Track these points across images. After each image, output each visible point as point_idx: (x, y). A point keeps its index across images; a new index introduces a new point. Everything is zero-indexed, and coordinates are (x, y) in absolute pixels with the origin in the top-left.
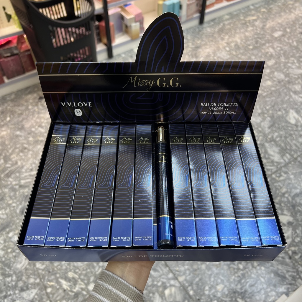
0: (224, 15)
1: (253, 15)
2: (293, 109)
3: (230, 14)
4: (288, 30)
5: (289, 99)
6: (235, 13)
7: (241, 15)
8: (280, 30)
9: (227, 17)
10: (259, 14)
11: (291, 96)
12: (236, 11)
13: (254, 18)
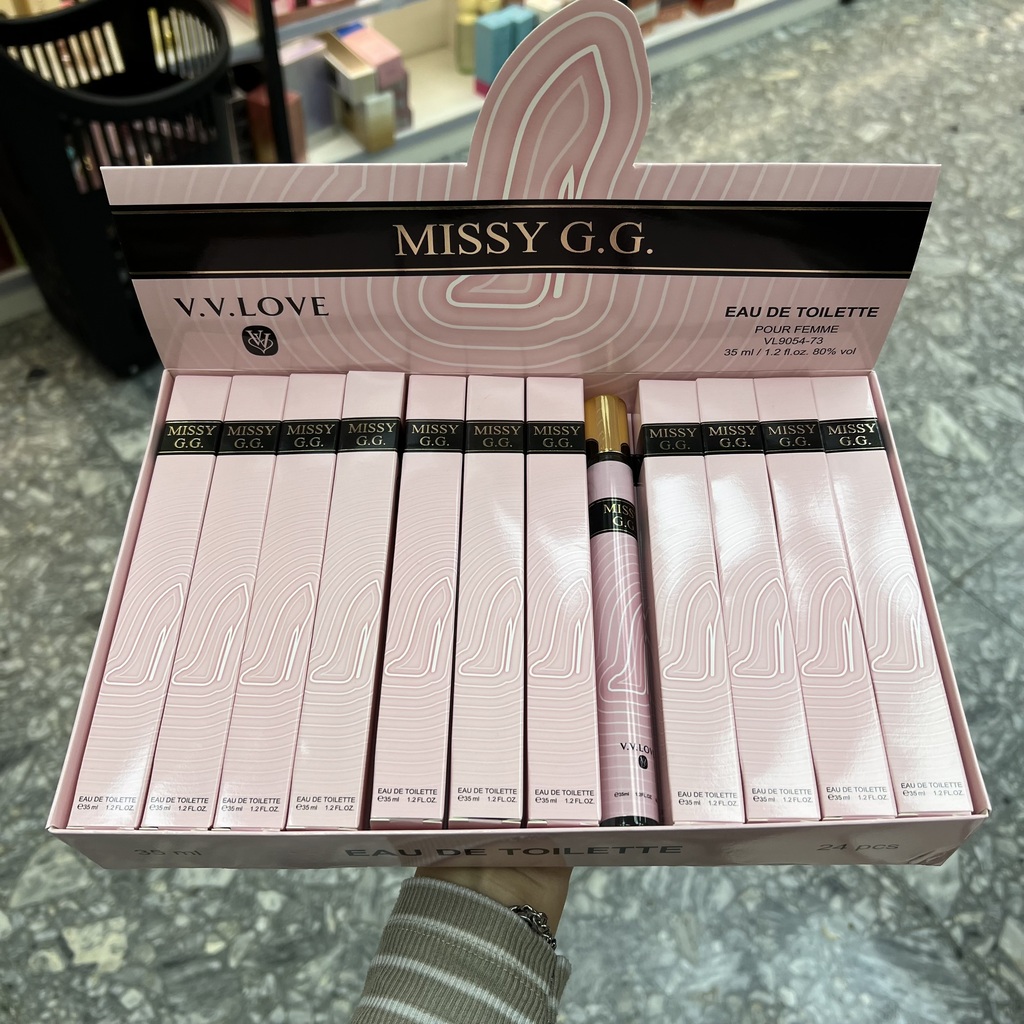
0: (687, 64)
1: (786, 65)
2: (938, 400)
3: (707, 59)
4: (908, 118)
5: (923, 366)
6: (726, 56)
7: (747, 64)
8: (880, 119)
9: (697, 70)
10: (806, 61)
11: (929, 355)
12: (727, 49)
13: (792, 73)
